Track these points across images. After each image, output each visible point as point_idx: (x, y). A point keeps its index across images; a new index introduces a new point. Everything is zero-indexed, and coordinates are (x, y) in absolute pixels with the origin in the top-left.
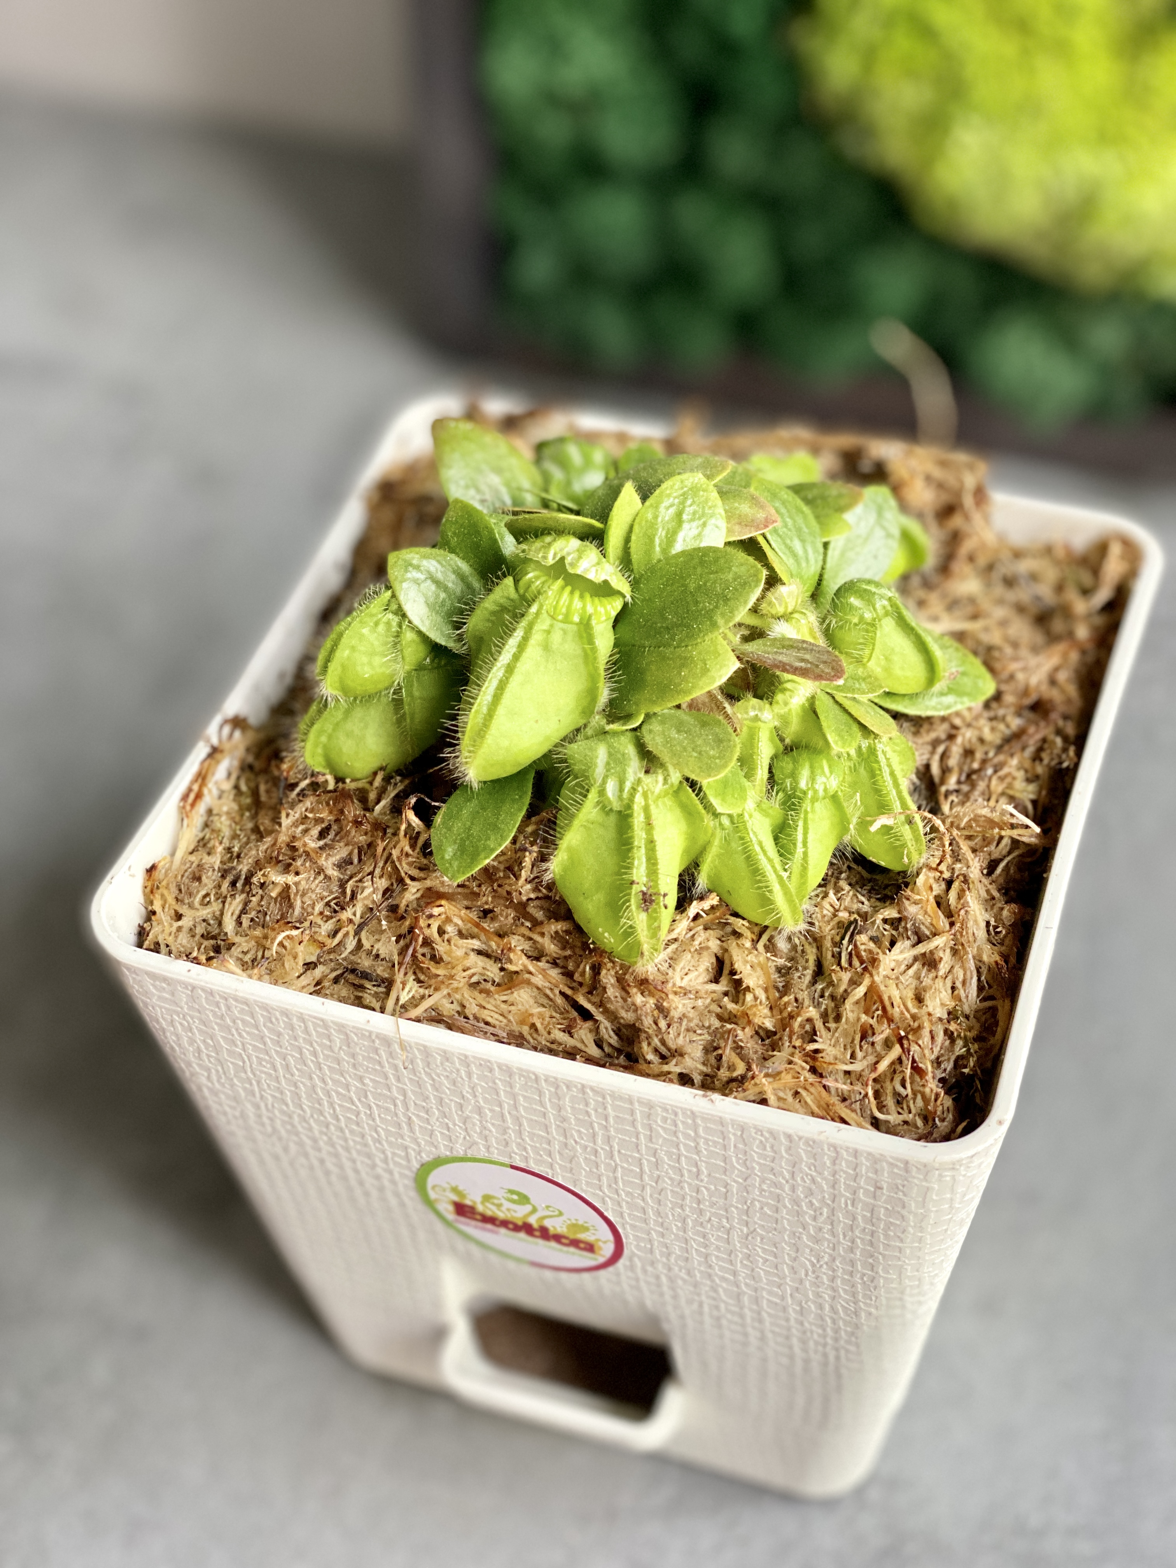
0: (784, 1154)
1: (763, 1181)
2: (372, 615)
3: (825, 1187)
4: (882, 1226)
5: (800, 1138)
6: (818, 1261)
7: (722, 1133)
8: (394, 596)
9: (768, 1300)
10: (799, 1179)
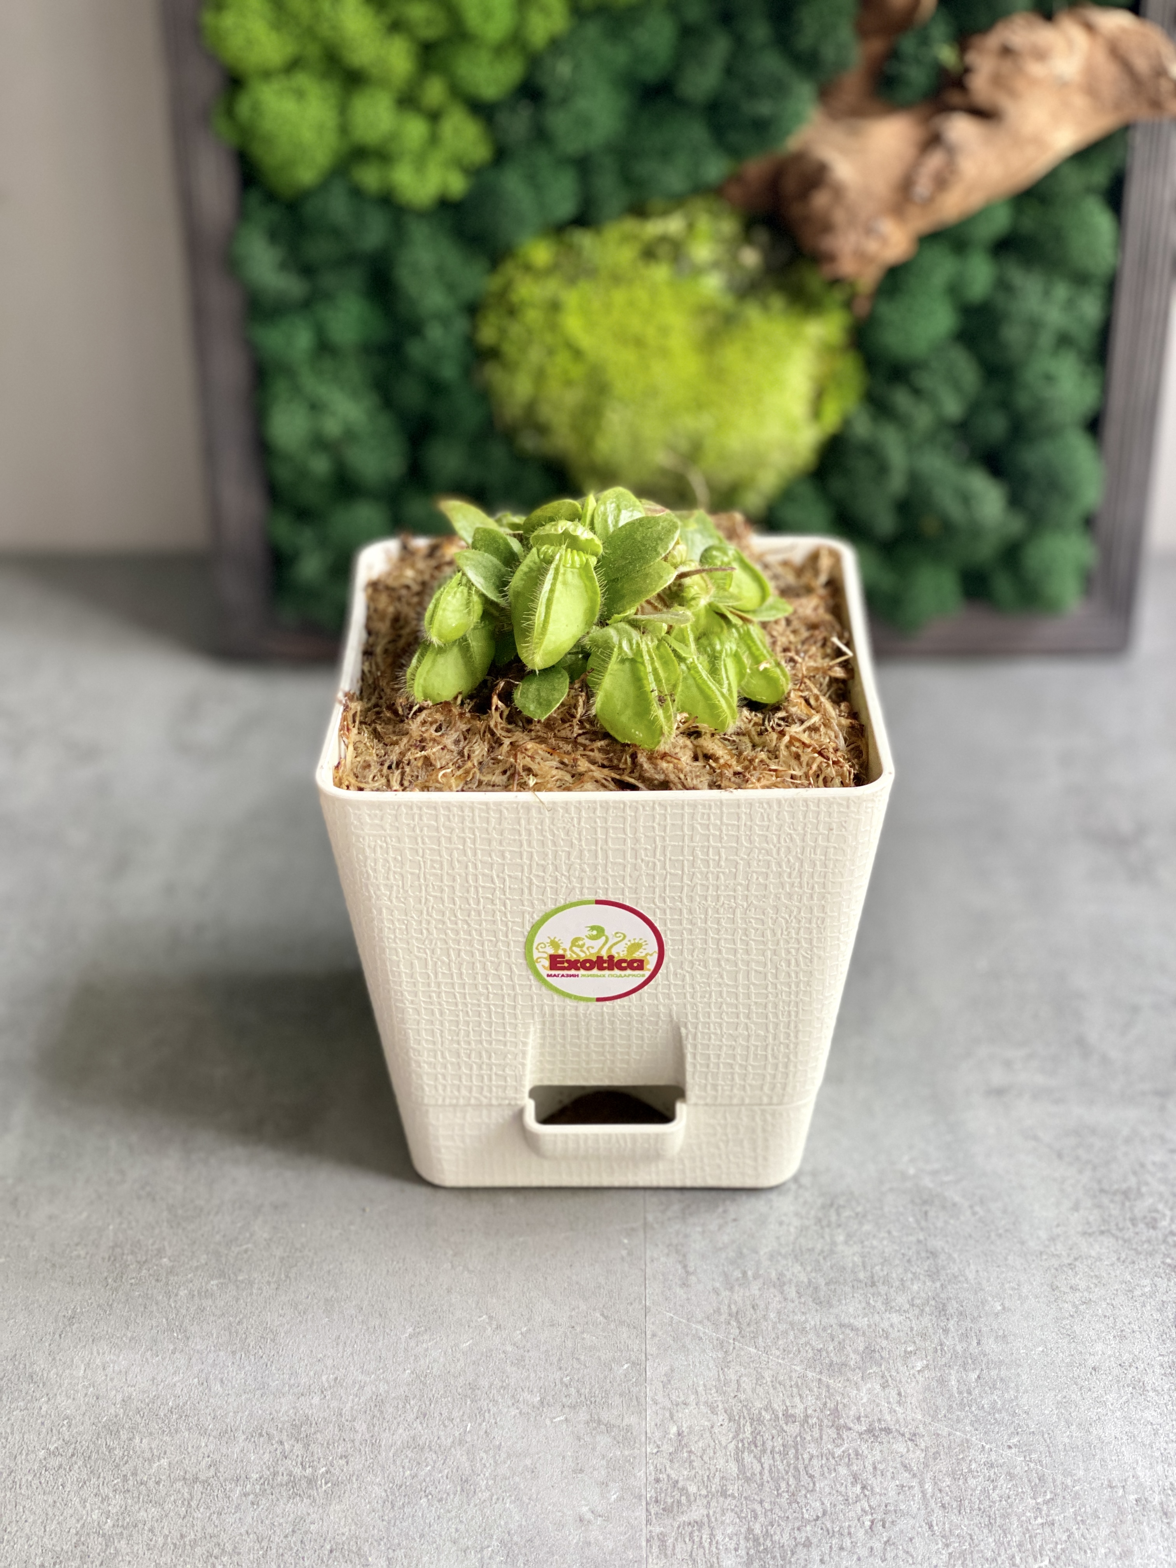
0: (775, 821)
1: (760, 853)
2: (453, 588)
3: (798, 841)
4: (831, 866)
5: (786, 801)
6: (790, 916)
7: (738, 814)
8: (464, 574)
9: (756, 971)
10: (782, 841)
